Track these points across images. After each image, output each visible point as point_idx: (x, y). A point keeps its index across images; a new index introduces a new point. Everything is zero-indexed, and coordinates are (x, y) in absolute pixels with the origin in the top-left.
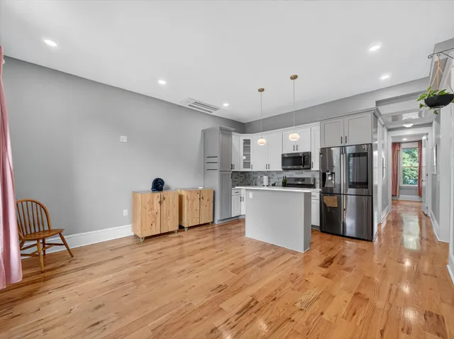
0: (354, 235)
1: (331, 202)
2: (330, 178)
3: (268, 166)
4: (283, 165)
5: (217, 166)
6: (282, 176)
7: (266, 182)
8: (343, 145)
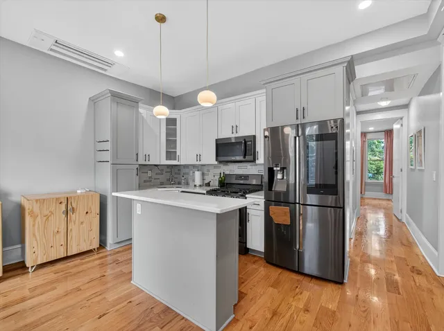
0: (315, 273)
1: (281, 215)
2: (279, 176)
3: (199, 157)
4: (217, 155)
5: (107, 156)
6: (218, 171)
7: (198, 181)
8: (299, 122)
